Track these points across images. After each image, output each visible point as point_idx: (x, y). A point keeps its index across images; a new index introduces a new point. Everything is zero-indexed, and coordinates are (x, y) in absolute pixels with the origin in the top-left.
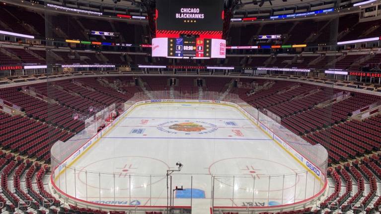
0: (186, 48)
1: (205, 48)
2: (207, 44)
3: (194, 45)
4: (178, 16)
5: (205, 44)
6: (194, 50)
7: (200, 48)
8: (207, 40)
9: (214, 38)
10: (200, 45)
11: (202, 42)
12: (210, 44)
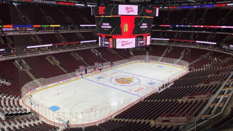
0: (106, 43)
1: (113, 43)
2: (114, 41)
3: (109, 41)
4: (102, 26)
5: (113, 41)
6: (109, 44)
7: (111, 43)
8: (114, 39)
9: (117, 38)
10: (111, 41)
11: (112, 40)
12: (116, 41)
